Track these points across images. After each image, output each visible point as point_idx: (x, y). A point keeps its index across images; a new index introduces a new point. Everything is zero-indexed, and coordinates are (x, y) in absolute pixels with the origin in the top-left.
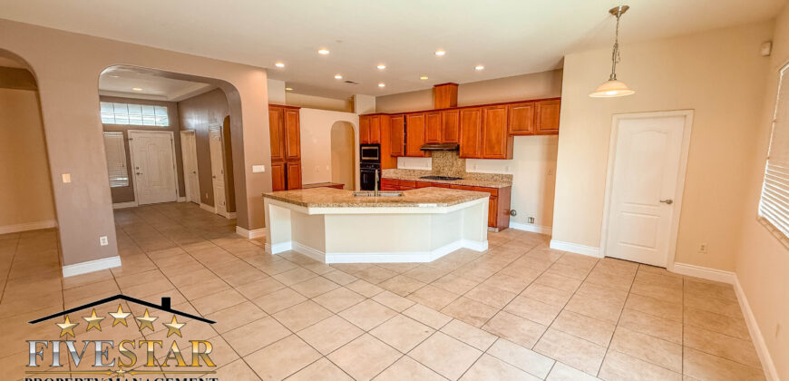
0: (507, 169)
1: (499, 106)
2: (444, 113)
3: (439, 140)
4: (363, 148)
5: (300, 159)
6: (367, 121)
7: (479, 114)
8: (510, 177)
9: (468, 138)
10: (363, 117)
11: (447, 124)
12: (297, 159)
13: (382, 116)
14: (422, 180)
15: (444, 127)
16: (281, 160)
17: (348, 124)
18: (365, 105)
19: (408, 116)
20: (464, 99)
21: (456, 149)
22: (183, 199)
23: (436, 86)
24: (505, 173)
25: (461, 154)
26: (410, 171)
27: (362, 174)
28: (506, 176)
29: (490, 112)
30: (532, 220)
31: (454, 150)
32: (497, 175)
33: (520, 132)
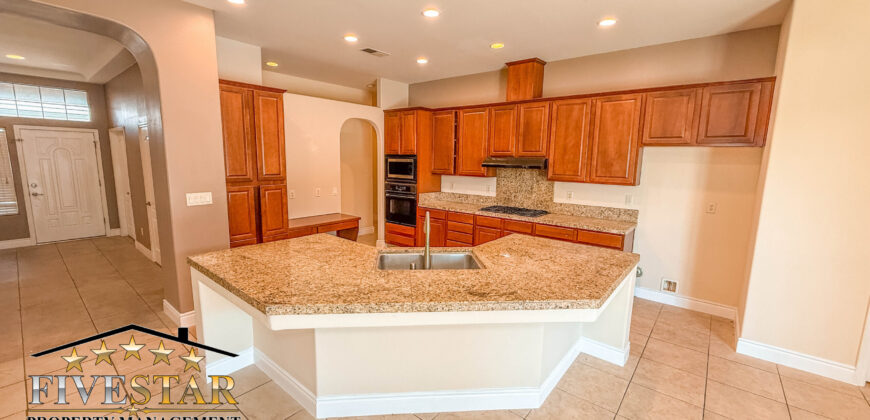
0: (628, 200)
1: (624, 97)
2: (522, 108)
3: (513, 151)
4: (390, 160)
5: (283, 180)
6: (396, 120)
7: (586, 109)
8: (633, 214)
9: (565, 149)
10: (389, 114)
11: (527, 125)
12: (280, 179)
13: (420, 112)
14: (485, 214)
15: (522, 130)
16: (249, 181)
17: (366, 123)
18: (394, 95)
19: (461, 113)
20: (555, 85)
21: (541, 166)
22: (116, 232)
23: (509, 64)
24: (622, 206)
25: (550, 174)
26: (460, 196)
27: (388, 199)
28: (626, 211)
29: (608, 105)
30: (671, 286)
31: (539, 168)
32: (609, 209)
33: (665, 140)
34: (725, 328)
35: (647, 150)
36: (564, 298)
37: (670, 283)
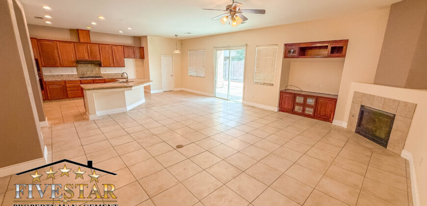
1: (119, 46)
2: (88, 45)
3: (87, 58)
7: (110, 48)
9: (106, 58)
11: (91, 50)
15: (89, 51)
20: (95, 39)
25: (101, 65)
28: (118, 73)
29: (115, 48)
33: (129, 57)
35: (125, 59)
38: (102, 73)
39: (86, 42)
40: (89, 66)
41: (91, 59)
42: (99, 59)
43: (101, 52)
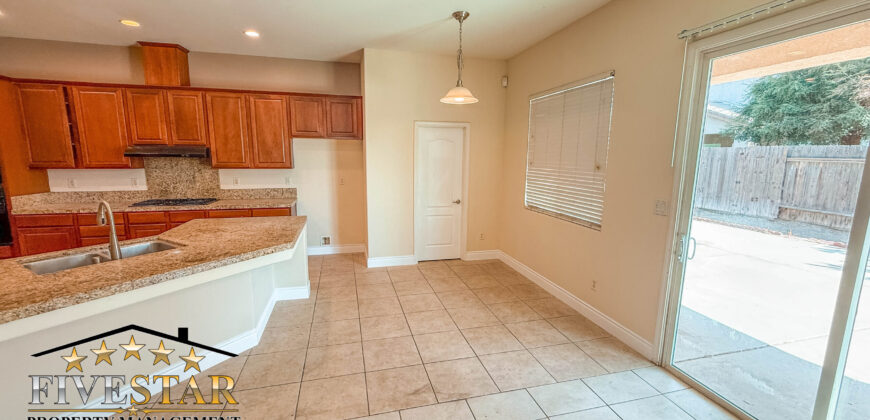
0: (287, 181)
1: (272, 96)
2: (169, 94)
3: (165, 139)
7: (241, 103)
8: (293, 192)
9: (226, 138)
11: (179, 112)
14: (139, 209)
15: (173, 118)
19: (73, 89)
20: (201, 75)
21: (203, 156)
23: (144, 44)
24: (285, 186)
25: (214, 162)
28: (283, 191)
29: (261, 103)
30: (326, 241)
31: (200, 157)
32: (274, 190)
33: (307, 133)
34: (360, 257)
35: (295, 141)
36: (268, 246)
37: (325, 239)
38: (222, 187)
39: (166, 83)
40: (184, 163)
41: (175, 140)
42: (204, 141)
43: (211, 119)
